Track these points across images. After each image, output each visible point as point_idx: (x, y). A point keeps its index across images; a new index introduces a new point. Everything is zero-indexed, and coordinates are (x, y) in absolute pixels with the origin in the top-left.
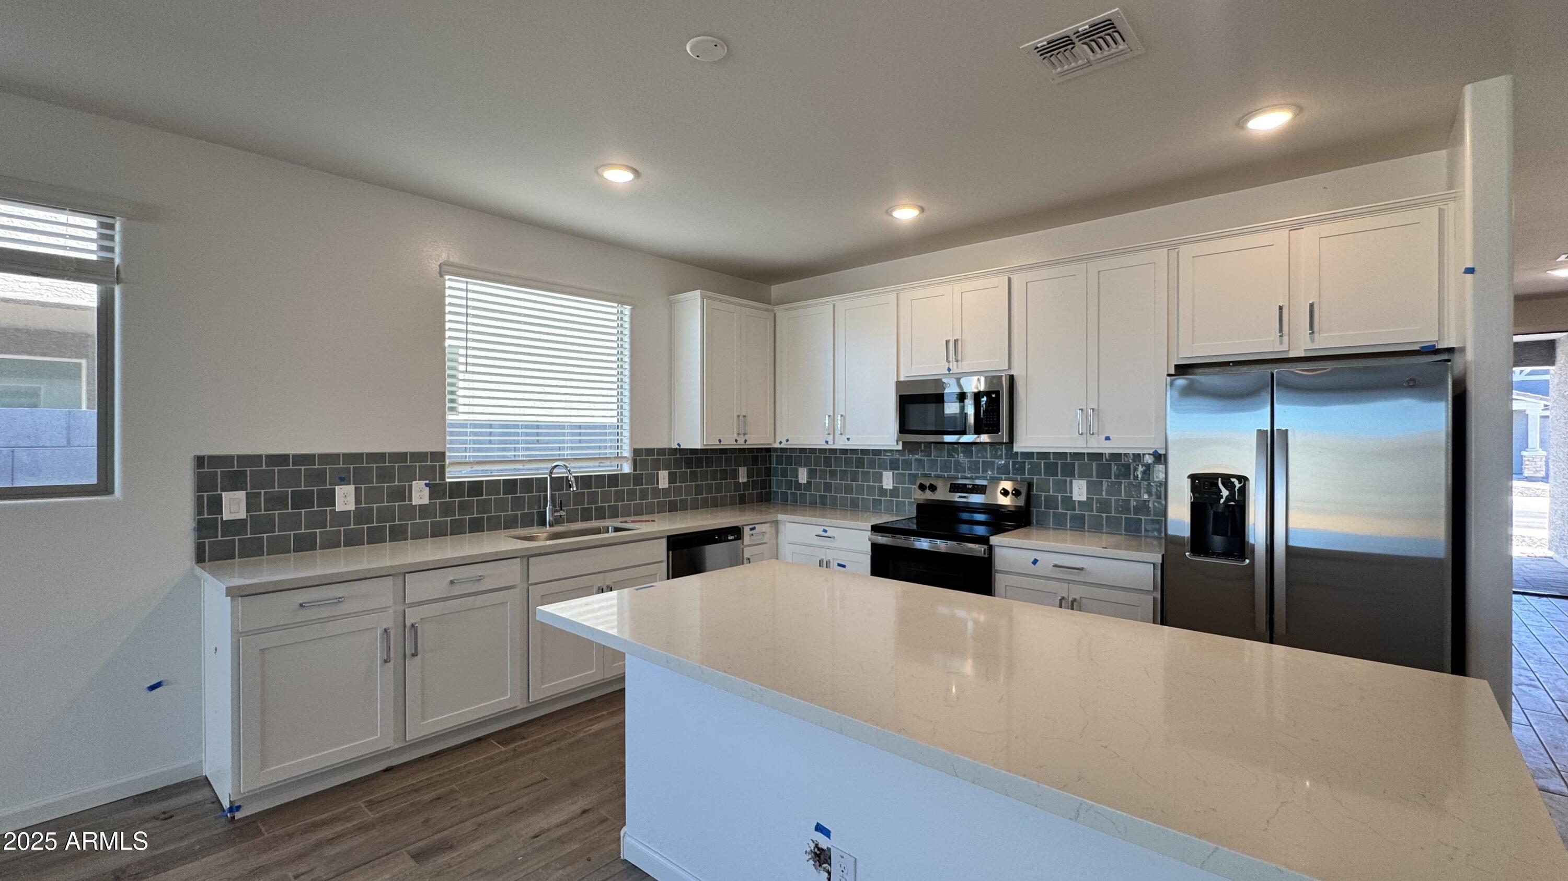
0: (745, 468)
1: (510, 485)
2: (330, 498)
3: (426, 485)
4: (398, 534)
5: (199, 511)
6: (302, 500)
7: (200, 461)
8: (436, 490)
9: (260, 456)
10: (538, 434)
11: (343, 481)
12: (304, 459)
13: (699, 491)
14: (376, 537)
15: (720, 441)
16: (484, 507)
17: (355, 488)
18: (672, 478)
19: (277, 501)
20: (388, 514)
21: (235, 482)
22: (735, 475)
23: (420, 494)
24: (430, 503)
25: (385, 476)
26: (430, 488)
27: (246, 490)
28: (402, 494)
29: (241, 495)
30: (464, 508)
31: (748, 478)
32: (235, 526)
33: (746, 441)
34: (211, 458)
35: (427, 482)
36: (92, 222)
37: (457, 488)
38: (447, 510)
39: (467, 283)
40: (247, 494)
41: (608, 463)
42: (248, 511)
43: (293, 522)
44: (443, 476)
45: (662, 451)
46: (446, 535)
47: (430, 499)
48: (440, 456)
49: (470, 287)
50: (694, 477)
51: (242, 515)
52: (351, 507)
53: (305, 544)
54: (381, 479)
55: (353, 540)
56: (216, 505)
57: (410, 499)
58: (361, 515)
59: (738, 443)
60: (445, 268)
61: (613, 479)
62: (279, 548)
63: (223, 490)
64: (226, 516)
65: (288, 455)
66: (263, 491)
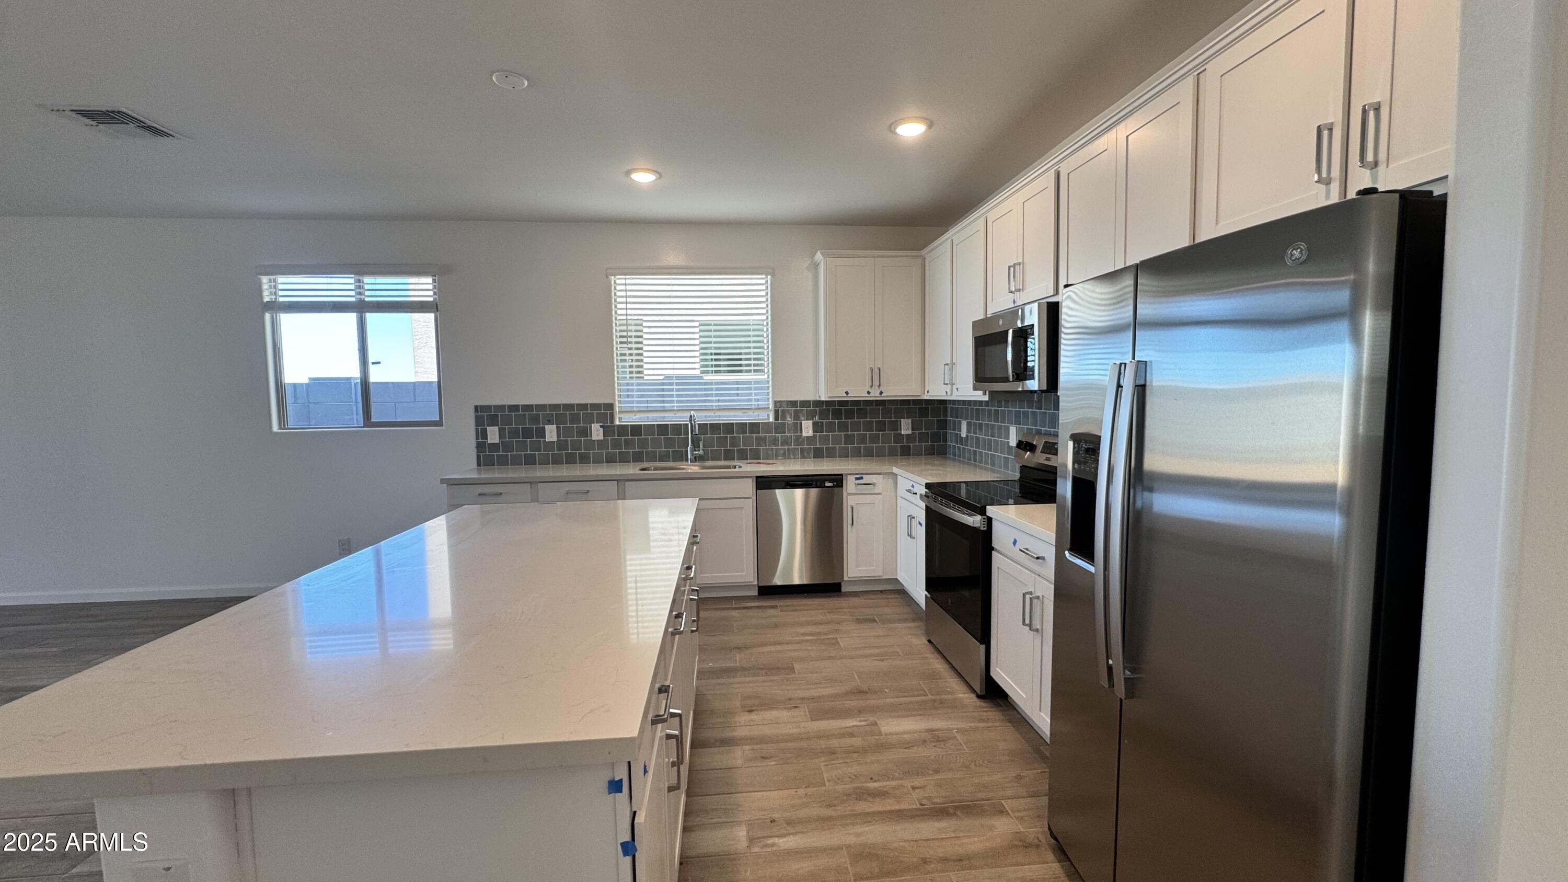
0: (910, 421)
1: (663, 429)
2: (542, 432)
3: (601, 426)
4: (584, 459)
5: (477, 438)
6: (527, 433)
7: (476, 408)
8: (607, 430)
9: (504, 406)
10: (738, 389)
11: (550, 422)
12: (528, 408)
13: (849, 440)
14: (571, 460)
15: (847, 393)
16: (644, 443)
17: (557, 427)
18: (817, 427)
19: (514, 433)
20: (576, 446)
21: (493, 421)
22: (896, 426)
23: (597, 432)
24: (604, 439)
25: (575, 419)
26: (604, 429)
27: (498, 426)
28: (585, 432)
29: (496, 429)
30: (628, 443)
31: (913, 429)
32: (494, 447)
33: (881, 393)
34: (481, 407)
35: (601, 424)
36: (430, 280)
37: (623, 429)
38: (616, 445)
39: (626, 279)
40: (499, 428)
41: (751, 413)
42: (500, 439)
43: (523, 446)
44: (612, 421)
45: (805, 403)
46: (616, 462)
47: (604, 436)
48: (610, 406)
49: (628, 282)
50: (843, 427)
51: (497, 440)
52: (555, 439)
53: (530, 461)
54: (572, 422)
55: (557, 461)
56: (484, 434)
57: (591, 436)
58: (561, 445)
59: (871, 395)
60: (609, 271)
61: (755, 427)
62: (516, 462)
63: (488, 426)
64: (490, 441)
65: (519, 405)
66: (507, 427)
